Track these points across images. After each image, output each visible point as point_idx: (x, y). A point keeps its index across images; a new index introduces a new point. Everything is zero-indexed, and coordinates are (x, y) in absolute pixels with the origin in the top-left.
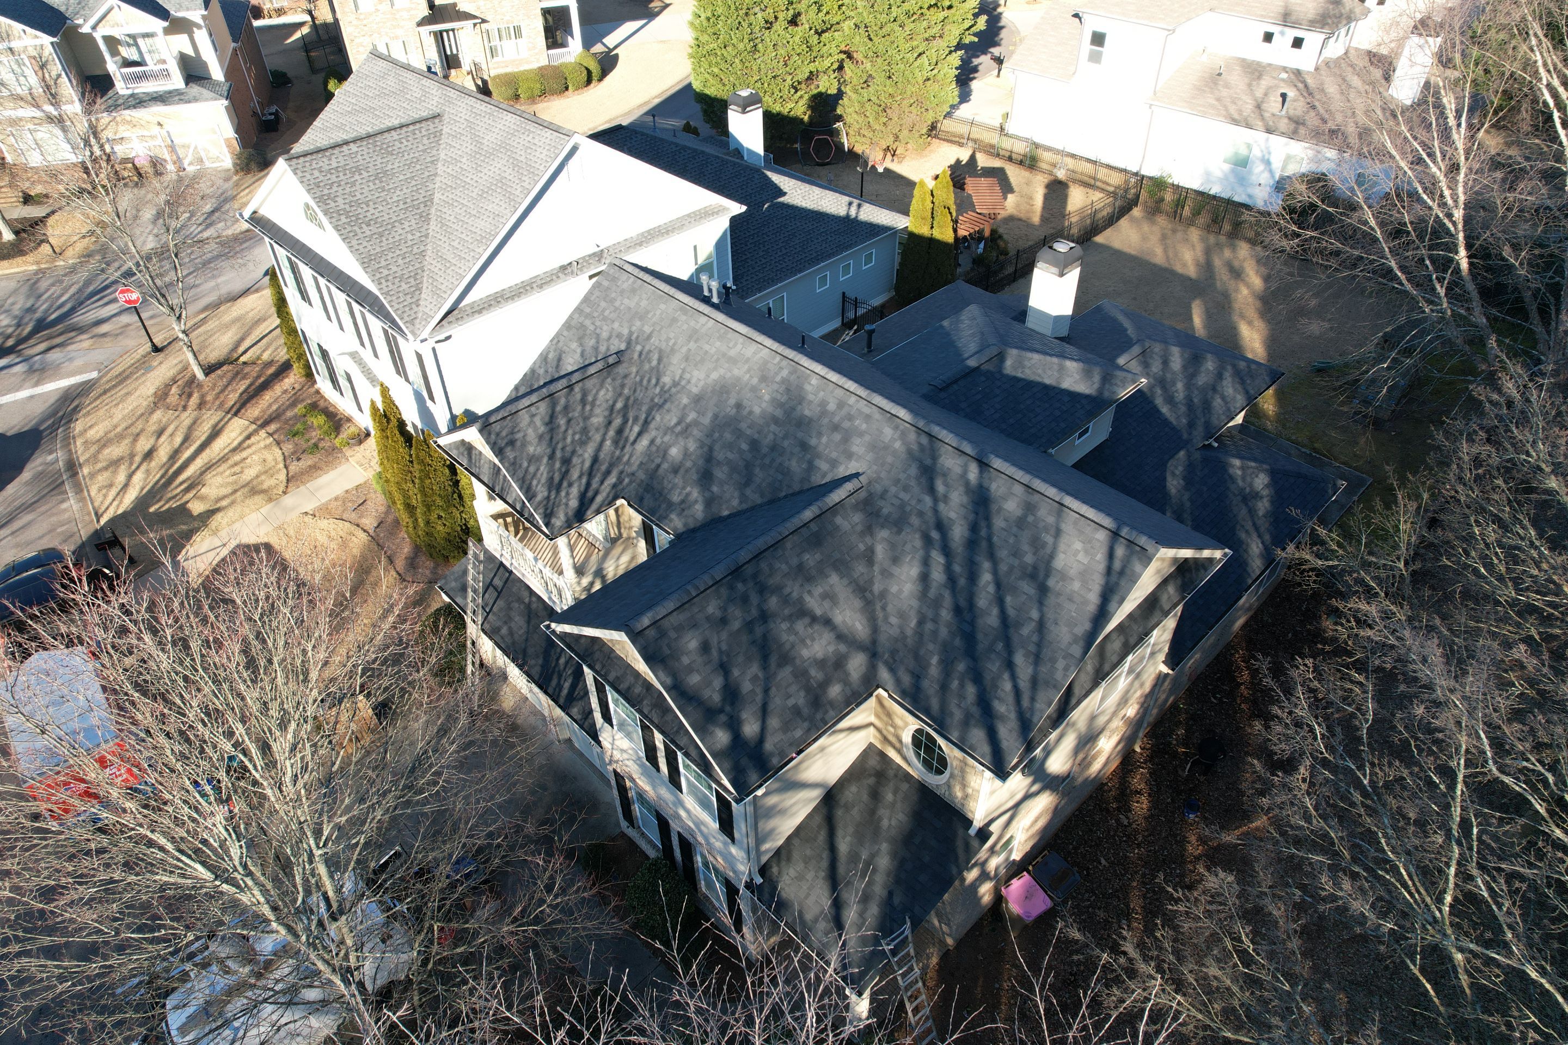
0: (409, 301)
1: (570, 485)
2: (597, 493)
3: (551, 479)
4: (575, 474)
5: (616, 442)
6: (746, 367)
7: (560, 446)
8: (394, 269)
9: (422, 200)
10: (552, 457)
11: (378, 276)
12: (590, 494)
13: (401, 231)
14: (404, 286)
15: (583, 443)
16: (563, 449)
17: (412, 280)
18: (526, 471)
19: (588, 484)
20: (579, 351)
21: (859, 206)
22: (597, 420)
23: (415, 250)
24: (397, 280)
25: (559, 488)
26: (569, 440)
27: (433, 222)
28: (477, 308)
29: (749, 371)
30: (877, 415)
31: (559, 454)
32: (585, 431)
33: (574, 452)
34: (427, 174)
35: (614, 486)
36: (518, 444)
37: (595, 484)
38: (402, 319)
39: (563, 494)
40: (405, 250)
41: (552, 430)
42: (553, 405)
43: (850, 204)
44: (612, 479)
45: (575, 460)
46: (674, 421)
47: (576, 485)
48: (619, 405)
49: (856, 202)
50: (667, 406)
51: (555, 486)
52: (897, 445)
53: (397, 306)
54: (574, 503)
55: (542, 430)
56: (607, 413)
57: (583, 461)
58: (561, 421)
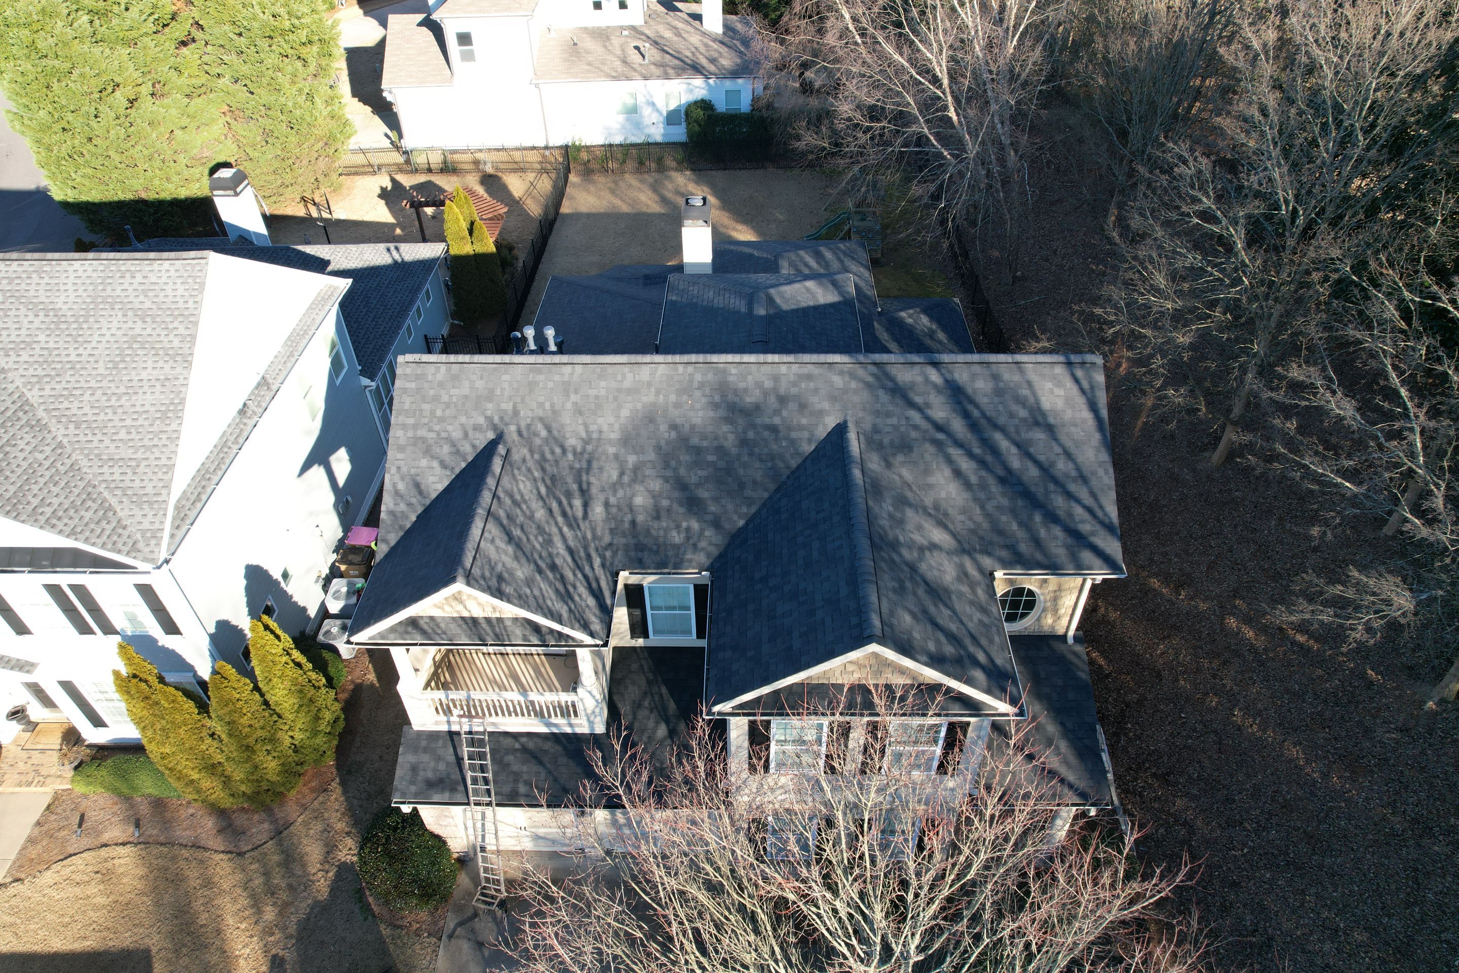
0: (109, 527)
1: (575, 587)
2: (597, 580)
3: (557, 591)
4: (569, 575)
5: (570, 526)
6: (653, 390)
7: (536, 556)
8: (56, 501)
10: (540, 571)
11: (42, 519)
12: (594, 585)
13: (21, 456)
14: (88, 515)
15: (549, 542)
16: (541, 557)
17: (89, 503)
18: (535, 597)
19: (586, 577)
20: (435, 464)
21: (396, 249)
22: (540, 514)
23: (63, 469)
24: (72, 512)
25: (569, 596)
26: (538, 546)
27: (53, 425)
28: (193, 498)
29: (658, 392)
30: (816, 370)
31: (542, 565)
32: (540, 529)
33: (550, 555)
35: (603, 565)
36: (506, 575)
37: (590, 575)
38: (119, 552)
39: (577, 598)
40: (48, 474)
41: (518, 546)
42: (498, 520)
43: (389, 250)
44: (597, 562)
45: (558, 561)
46: (615, 475)
47: (578, 584)
48: (543, 490)
49: (391, 247)
50: (595, 465)
51: (566, 596)
52: (853, 385)
53: (100, 541)
54: (591, 601)
55: (510, 549)
56: (541, 503)
57: (563, 559)
58: (517, 532)
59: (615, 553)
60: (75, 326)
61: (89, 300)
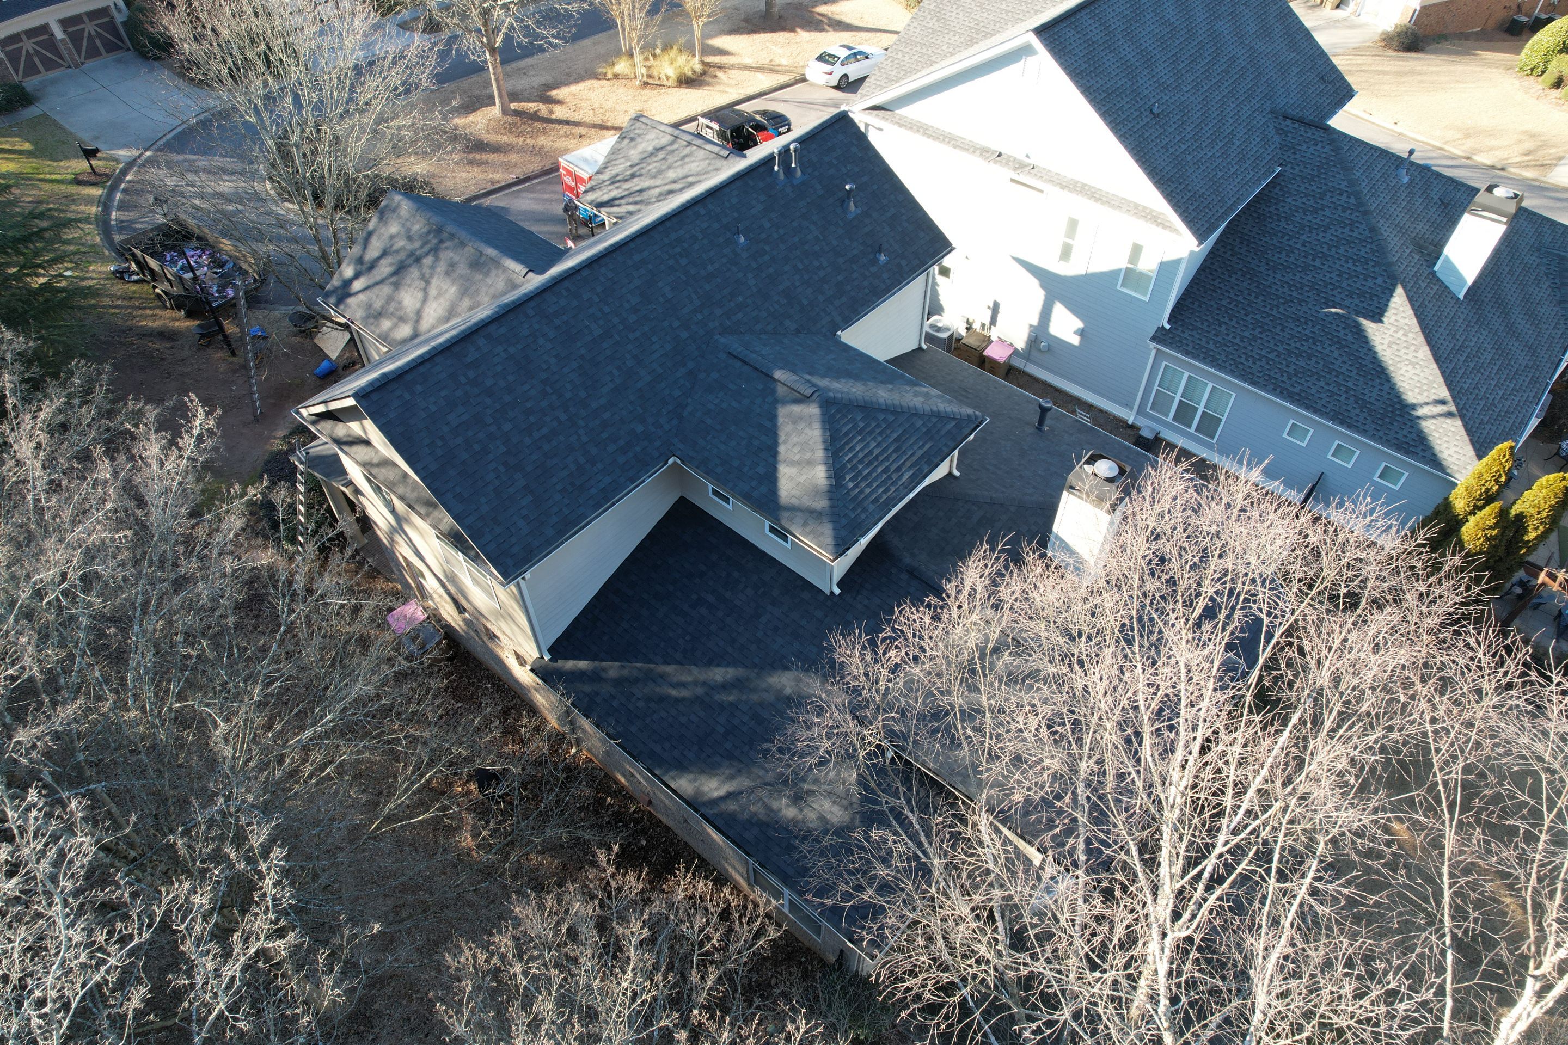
1: (617, 188)
2: (619, 205)
3: (617, 175)
4: (626, 186)
5: (661, 194)
7: (642, 166)
10: (632, 166)
12: (617, 202)
15: (652, 178)
16: (642, 169)
18: (616, 159)
19: (622, 198)
21: (1450, 415)
22: (671, 175)
25: (613, 183)
26: (650, 168)
31: (635, 169)
32: (660, 172)
33: (641, 175)
35: (628, 213)
36: (633, 143)
37: (623, 201)
41: (652, 154)
42: (672, 143)
43: (1443, 402)
44: (631, 208)
45: (636, 180)
47: (619, 191)
48: (690, 179)
49: (1453, 408)
51: (614, 181)
54: (606, 198)
55: (650, 149)
56: (680, 176)
57: (636, 184)
58: (661, 155)
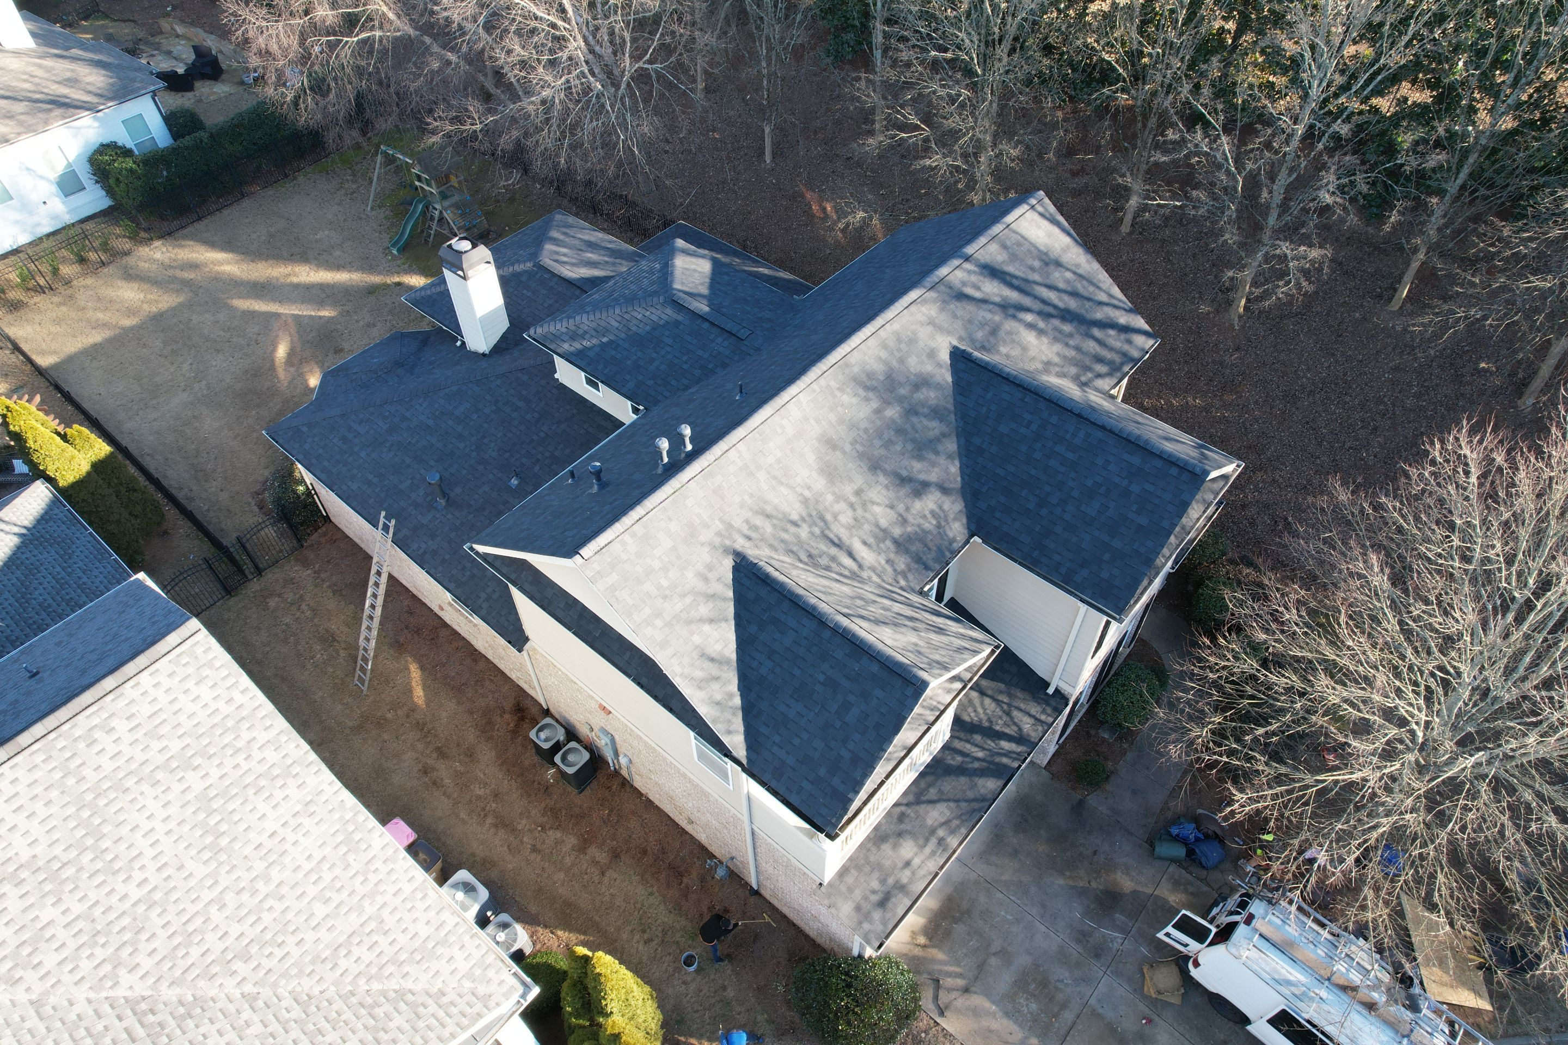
0: (433, 1008)
3: (937, 633)
9: (130, 1021)
10: (913, 628)
16: (896, 619)
17: (379, 1012)
23: (297, 1012)
29: (817, 421)
32: (863, 600)
34: (33, 1021)
38: (480, 1016)
41: (881, 622)
42: (852, 616)
55: (886, 629)
56: (828, 581)
58: (864, 613)
59: (905, 578)
60: (87, 858)
61: (71, 810)
